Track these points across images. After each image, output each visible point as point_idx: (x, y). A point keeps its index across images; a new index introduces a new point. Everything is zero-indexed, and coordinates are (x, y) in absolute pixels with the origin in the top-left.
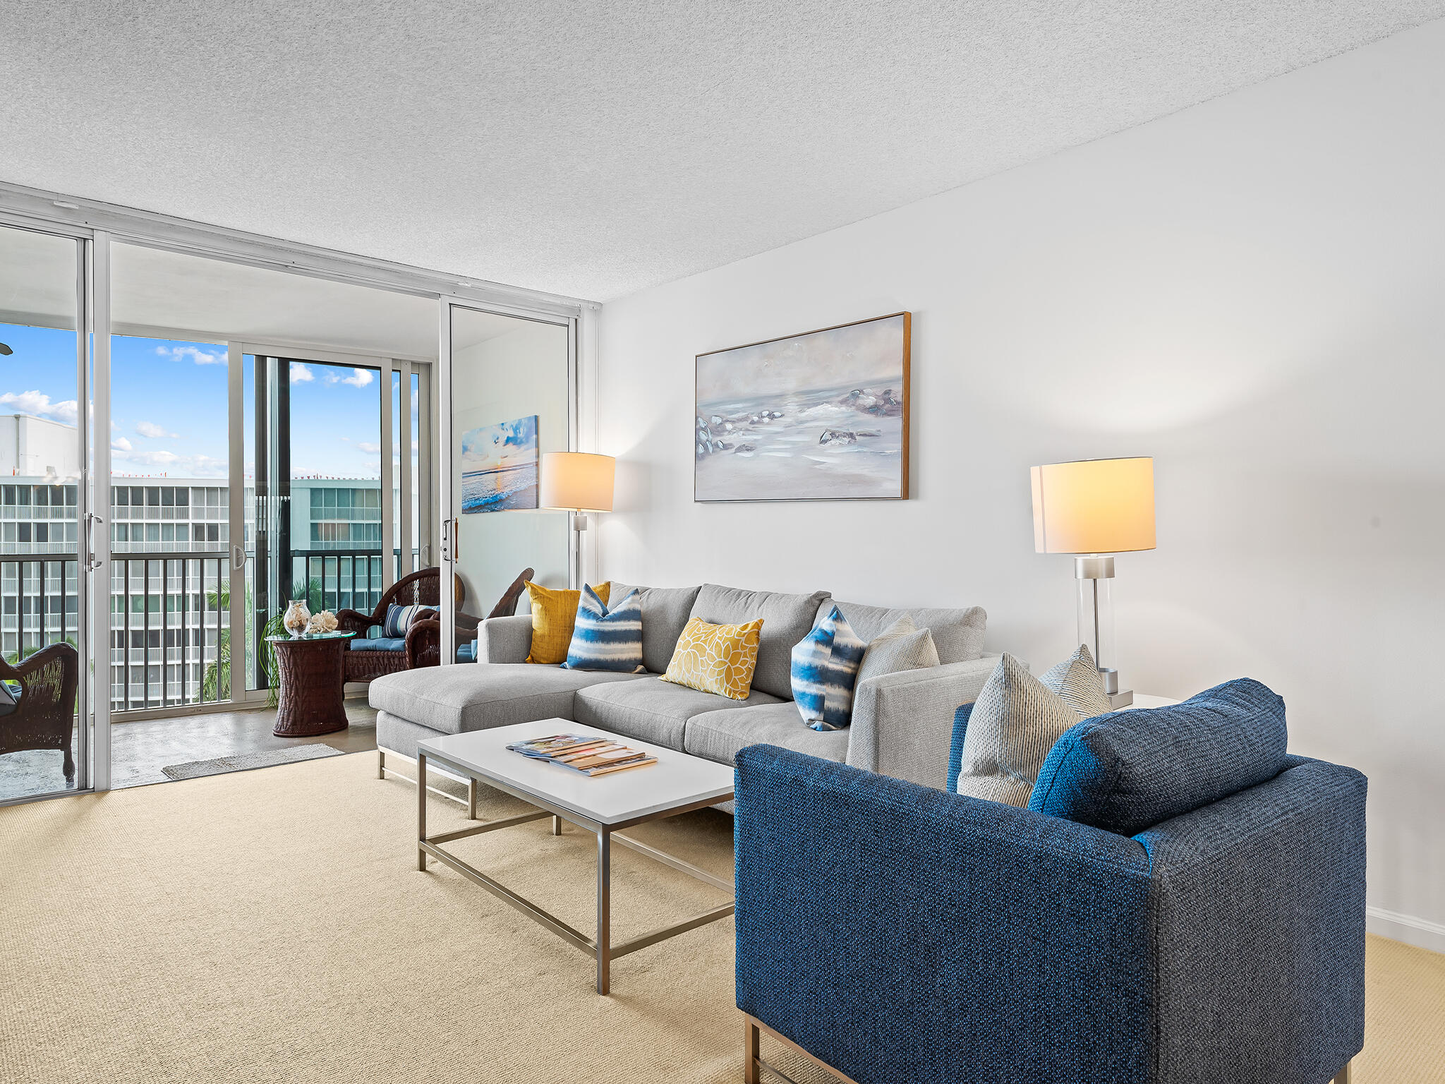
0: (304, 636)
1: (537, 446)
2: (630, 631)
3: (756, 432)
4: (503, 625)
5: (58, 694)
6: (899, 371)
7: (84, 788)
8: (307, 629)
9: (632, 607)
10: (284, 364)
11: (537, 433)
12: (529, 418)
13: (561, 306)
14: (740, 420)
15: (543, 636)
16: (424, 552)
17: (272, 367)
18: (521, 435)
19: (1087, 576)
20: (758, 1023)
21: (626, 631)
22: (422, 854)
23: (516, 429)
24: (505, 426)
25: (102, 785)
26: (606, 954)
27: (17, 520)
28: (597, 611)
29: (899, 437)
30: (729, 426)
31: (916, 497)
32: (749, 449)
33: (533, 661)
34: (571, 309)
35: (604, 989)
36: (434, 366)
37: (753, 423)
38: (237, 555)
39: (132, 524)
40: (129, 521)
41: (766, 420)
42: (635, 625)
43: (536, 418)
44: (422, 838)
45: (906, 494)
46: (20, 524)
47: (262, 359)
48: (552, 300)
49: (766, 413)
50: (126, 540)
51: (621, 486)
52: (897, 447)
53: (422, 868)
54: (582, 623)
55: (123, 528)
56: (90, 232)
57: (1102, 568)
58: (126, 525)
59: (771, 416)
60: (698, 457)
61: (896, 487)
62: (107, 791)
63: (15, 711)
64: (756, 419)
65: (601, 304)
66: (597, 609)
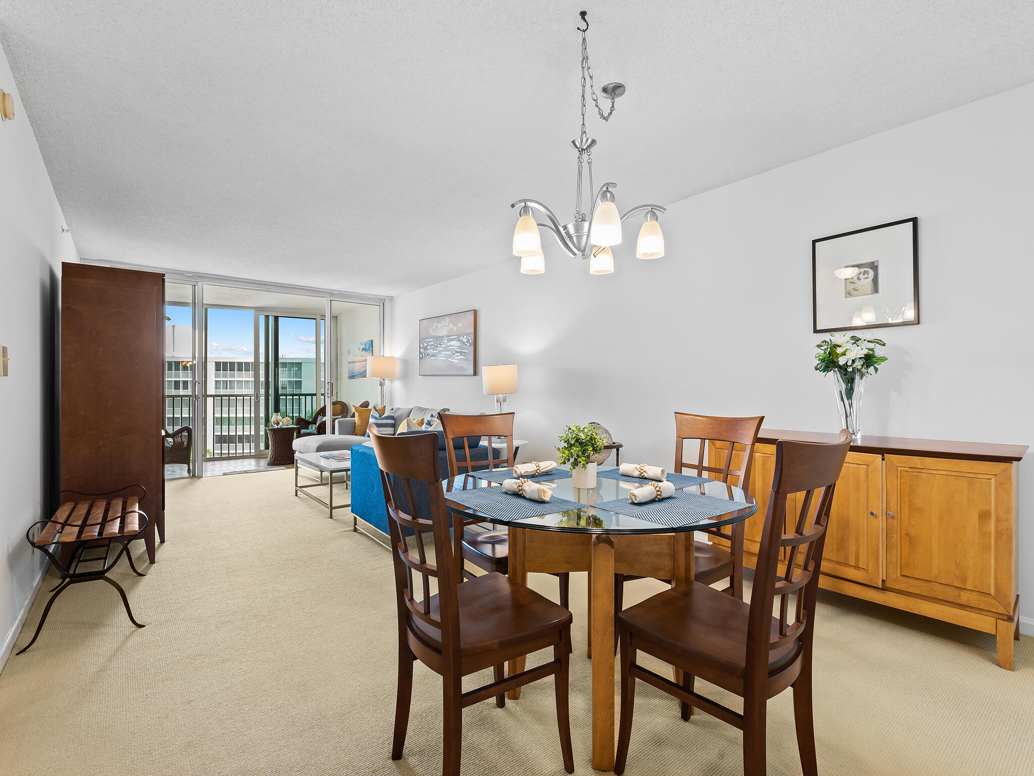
0: (279, 427)
1: (372, 352)
2: (388, 423)
3: (436, 350)
4: (345, 421)
5: (185, 444)
6: (472, 330)
7: (194, 476)
8: (281, 424)
9: (389, 415)
10: (276, 319)
11: (372, 347)
12: (370, 341)
13: (378, 298)
14: (432, 345)
15: (358, 425)
16: (335, 394)
17: (271, 320)
18: (367, 347)
19: (497, 402)
20: (356, 516)
21: (387, 423)
22: (296, 491)
23: (365, 345)
24: (363, 344)
25: (200, 475)
26: (332, 508)
27: (173, 379)
28: (376, 416)
29: (472, 354)
30: (429, 347)
31: (478, 375)
32: (434, 356)
33: (356, 435)
34: (381, 299)
35: (331, 517)
36: (338, 318)
37: (435, 346)
38: (257, 395)
39: (230, 381)
40: (228, 379)
41: (439, 345)
42: (392, 422)
43: (372, 341)
44: (296, 486)
45: (475, 374)
46: (175, 381)
47: (267, 317)
48: (371, 296)
49: (439, 343)
50: (227, 389)
51: (398, 368)
52: (472, 357)
53: (296, 495)
54: (371, 420)
55: (225, 383)
56: (196, 283)
57: (501, 399)
58: (227, 381)
59: (440, 344)
60: (420, 358)
61: (471, 371)
62: (202, 477)
63: (171, 449)
64: (436, 345)
65: (393, 297)
66: (377, 415)
